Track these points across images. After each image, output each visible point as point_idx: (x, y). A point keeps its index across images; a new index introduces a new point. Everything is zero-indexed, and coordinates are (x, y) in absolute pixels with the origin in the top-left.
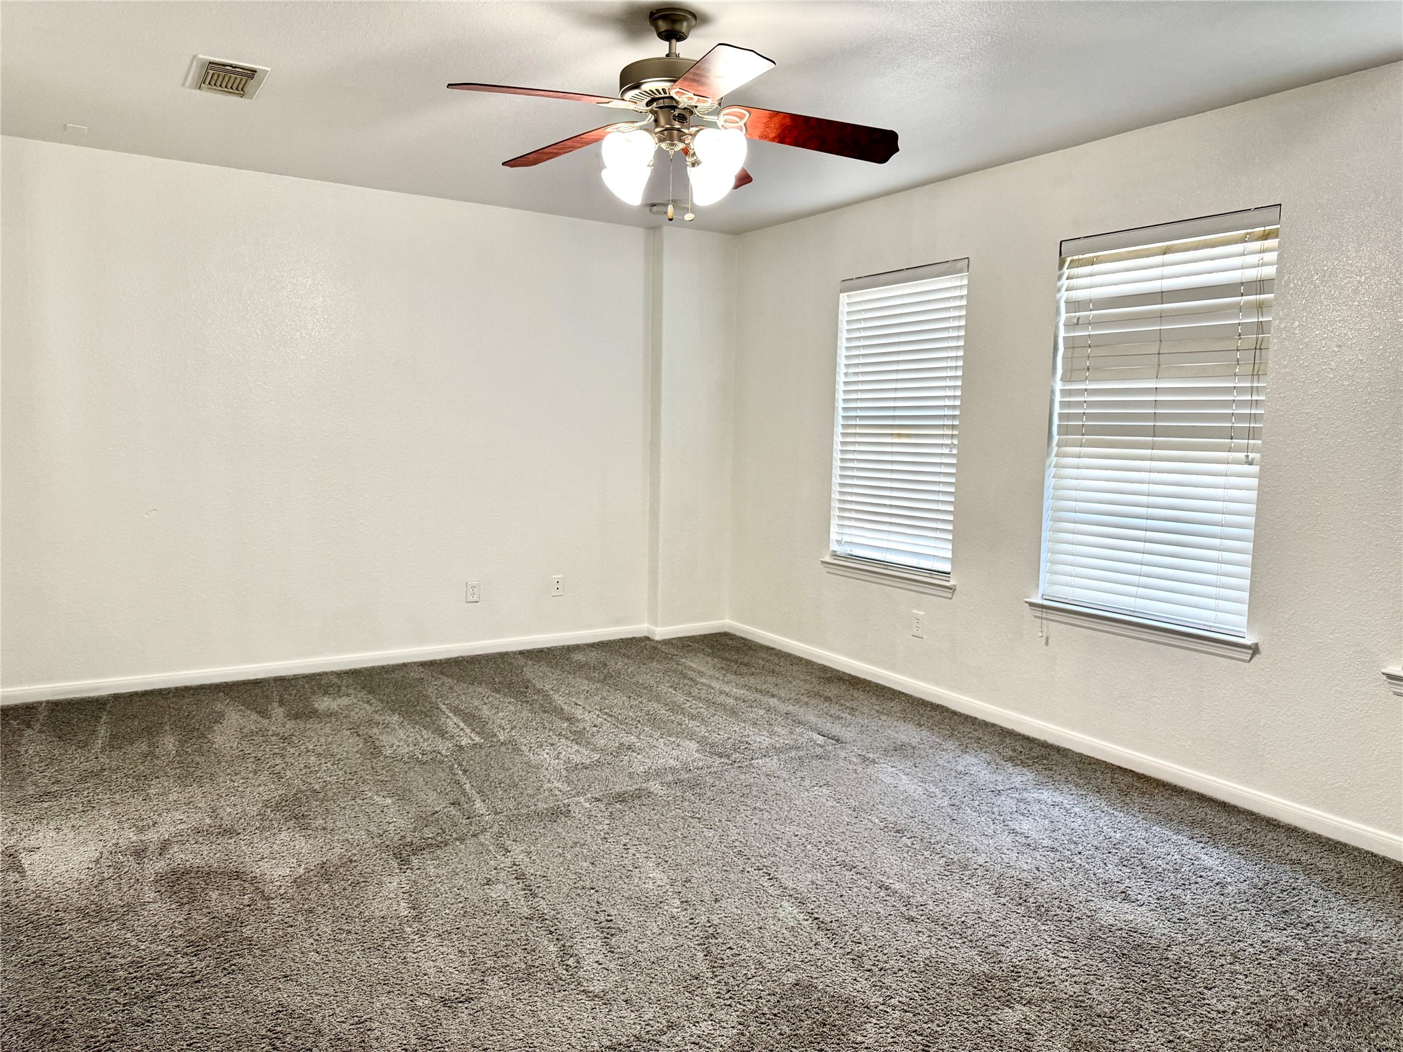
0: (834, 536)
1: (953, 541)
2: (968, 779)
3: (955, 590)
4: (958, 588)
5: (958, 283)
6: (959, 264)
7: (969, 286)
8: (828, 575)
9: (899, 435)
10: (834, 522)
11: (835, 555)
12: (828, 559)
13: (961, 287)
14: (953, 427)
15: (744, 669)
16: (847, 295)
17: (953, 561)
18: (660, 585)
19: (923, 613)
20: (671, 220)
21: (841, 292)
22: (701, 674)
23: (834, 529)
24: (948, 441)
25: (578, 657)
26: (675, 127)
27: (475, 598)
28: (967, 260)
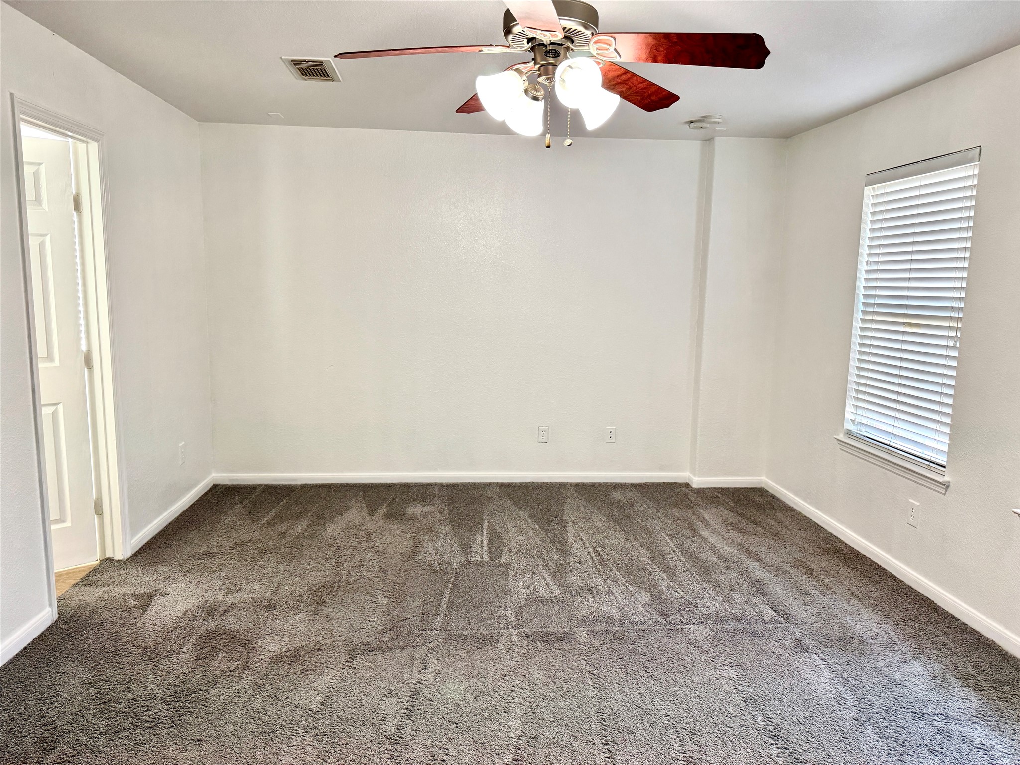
0: (848, 416)
1: (951, 437)
2: (897, 691)
3: (948, 486)
4: (951, 485)
5: (971, 173)
6: (970, 154)
7: (979, 176)
8: (842, 451)
9: (910, 325)
10: (850, 403)
11: (849, 433)
12: (841, 437)
13: (972, 176)
14: (958, 319)
15: (750, 527)
16: (872, 188)
17: (949, 454)
18: (698, 442)
19: (918, 504)
20: (548, 147)
21: (865, 186)
22: (707, 525)
23: (849, 409)
24: (953, 334)
25: (617, 495)
26: (550, 62)
27: (545, 439)
28: (978, 150)
